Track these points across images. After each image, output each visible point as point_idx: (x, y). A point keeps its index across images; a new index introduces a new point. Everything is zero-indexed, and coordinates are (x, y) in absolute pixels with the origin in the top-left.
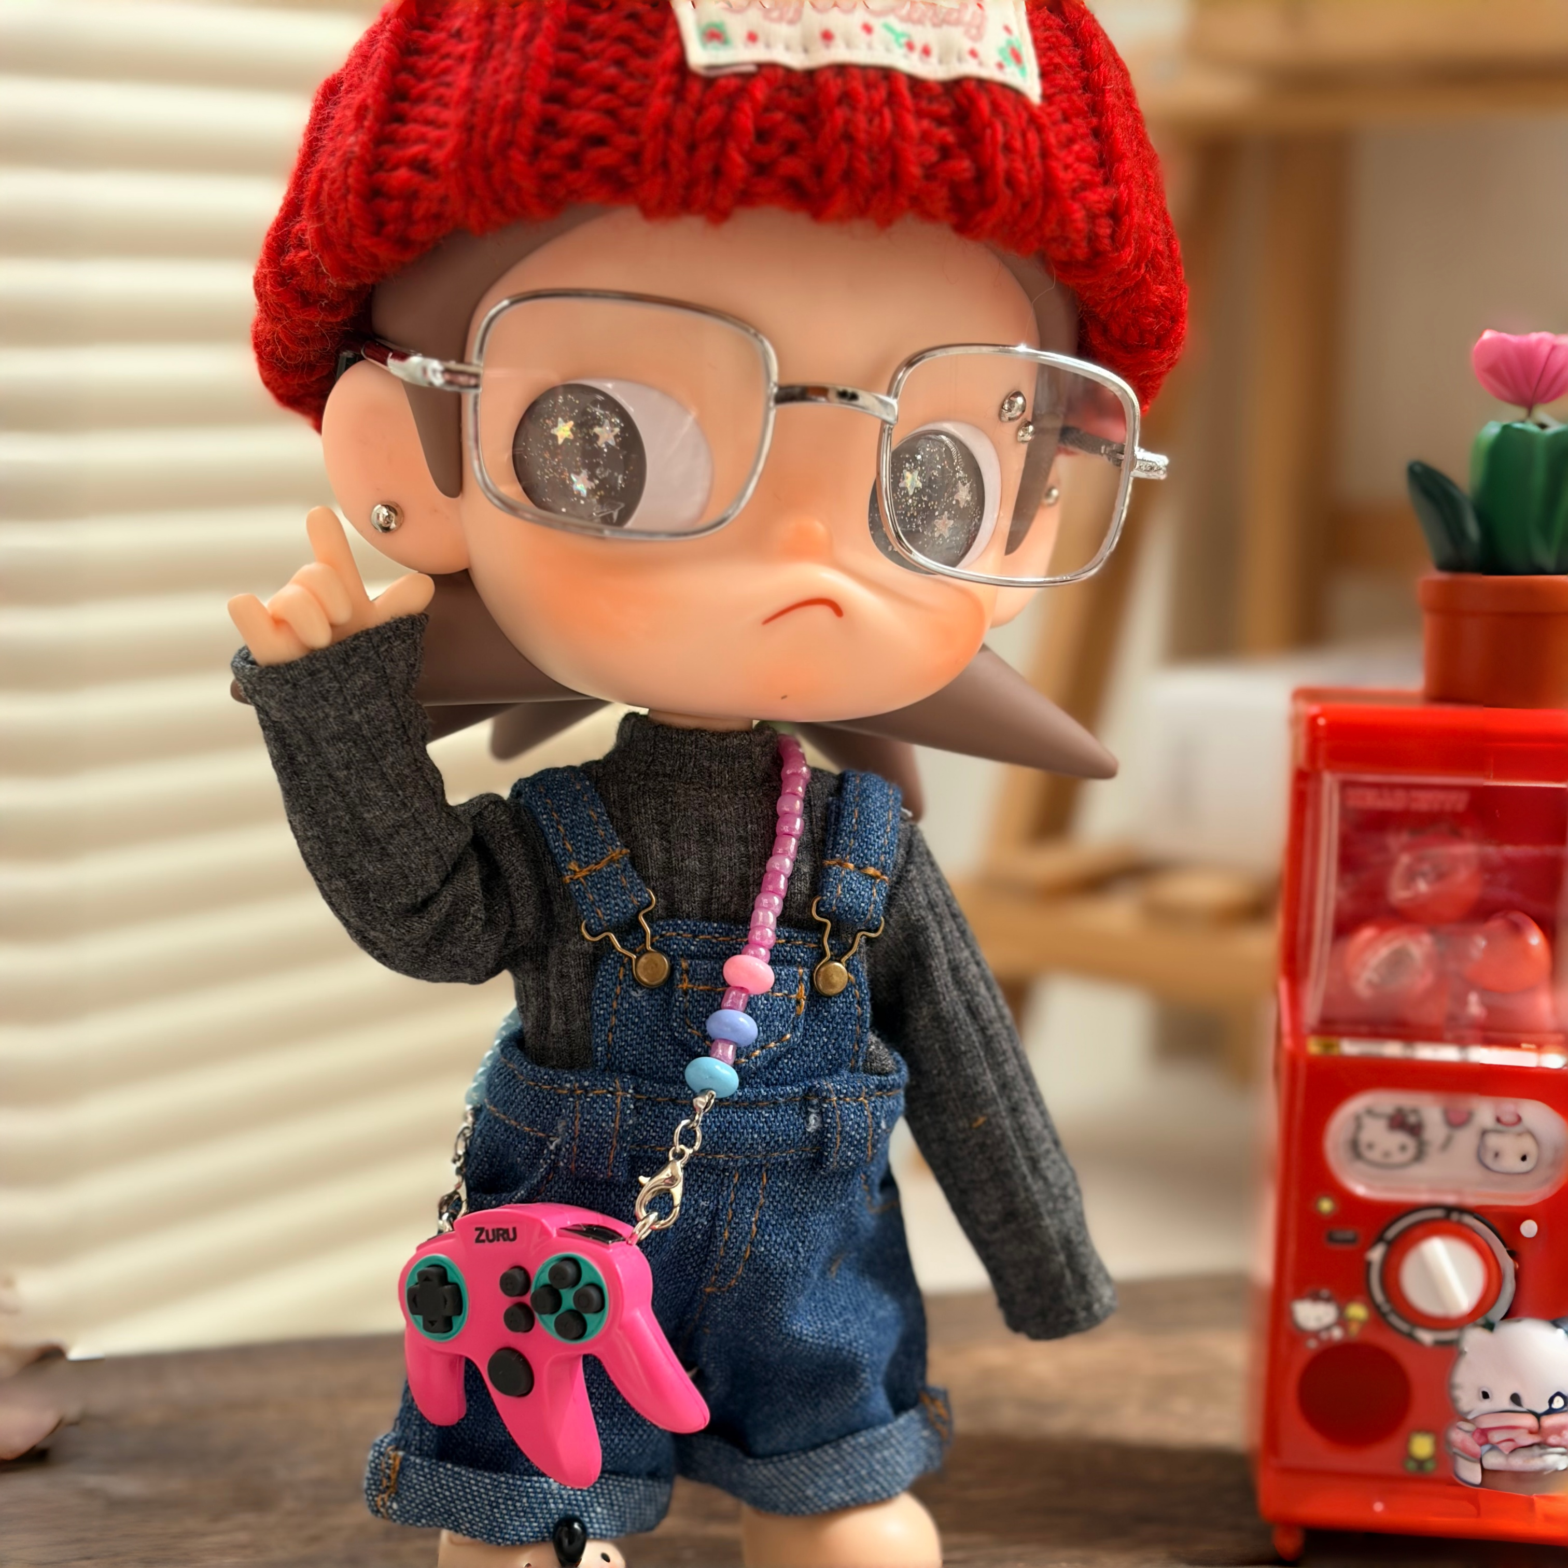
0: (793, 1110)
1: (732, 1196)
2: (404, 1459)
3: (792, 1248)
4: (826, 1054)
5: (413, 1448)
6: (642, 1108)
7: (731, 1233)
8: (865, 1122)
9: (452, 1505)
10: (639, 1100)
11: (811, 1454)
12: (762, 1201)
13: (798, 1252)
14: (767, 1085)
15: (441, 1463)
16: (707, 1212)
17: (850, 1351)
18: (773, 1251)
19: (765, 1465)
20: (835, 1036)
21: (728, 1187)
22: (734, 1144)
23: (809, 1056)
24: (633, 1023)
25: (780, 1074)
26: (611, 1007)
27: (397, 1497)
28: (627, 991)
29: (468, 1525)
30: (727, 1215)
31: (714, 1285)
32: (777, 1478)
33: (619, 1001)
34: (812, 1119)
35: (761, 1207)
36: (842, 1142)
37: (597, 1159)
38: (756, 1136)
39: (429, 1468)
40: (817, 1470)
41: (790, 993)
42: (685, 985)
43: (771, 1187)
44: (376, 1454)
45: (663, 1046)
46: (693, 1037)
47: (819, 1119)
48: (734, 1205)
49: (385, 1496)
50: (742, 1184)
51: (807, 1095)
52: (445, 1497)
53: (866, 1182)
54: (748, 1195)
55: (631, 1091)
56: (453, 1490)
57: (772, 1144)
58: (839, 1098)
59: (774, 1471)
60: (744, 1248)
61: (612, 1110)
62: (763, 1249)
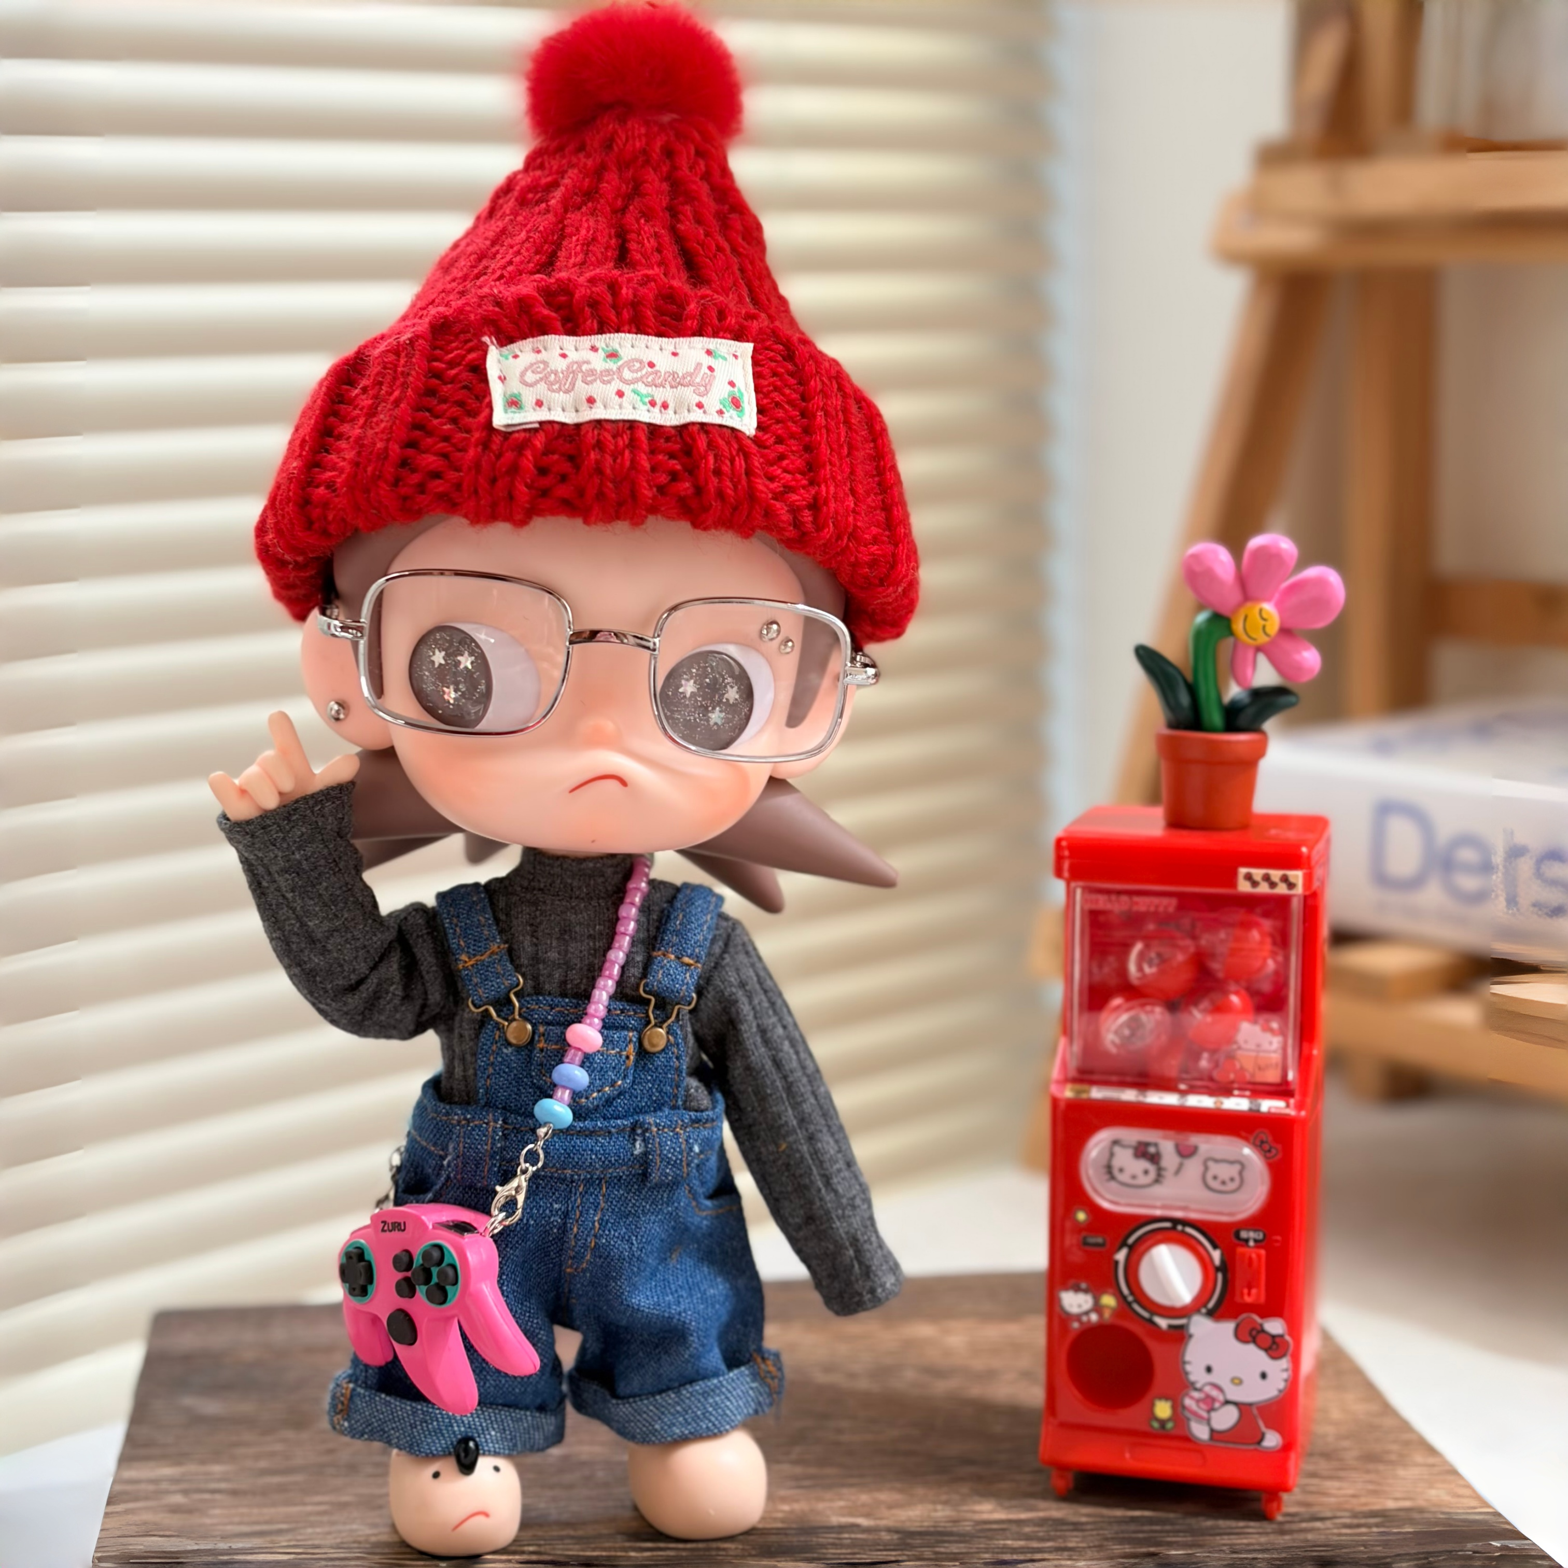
0: (623, 1137)
1: (579, 1201)
2: (354, 1390)
3: (628, 1241)
4: (650, 1096)
5: (360, 1382)
6: (509, 1134)
7: (579, 1229)
8: (680, 1147)
9: (385, 1426)
10: (507, 1129)
11: (658, 1397)
12: (602, 1205)
13: (632, 1244)
14: (604, 1119)
15: (377, 1393)
16: (560, 1213)
17: (679, 1320)
18: (612, 1243)
19: (624, 1404)
20: (658, 1082)
21: (575, 1194)
22: (577, 1163)
23: (636, 1097)
24: (504, 1072)
25: (614, 1110)
26: (490, 1060)
27: (347, 1417)
28: (500, 1049)
30: (575, 1215)
31: (571, 1267)
32: (633, 1415)
33: (495, 1056)
34: (637, 1145)
35: (602, 1209)
36: (661, 1162)
37: (476, 1172)
38: (594, 1157)
39: (370, 1397)
40: (663, 1409)
41: (621, 1050)
42: (541, 1045)
43: (609, 1195)
44: (335, 1386)
45: (526, 1089)
46: (546, 1083)
47: (643, 1145)
48: (580, 1207)
49: (339, 1417)
50: (586, 1192)
51: (634, 1126)
52: (380, 1419)
53: (690, 1192)
54: (591, 1200)
55: (500, 1122)
56: (385, 1414)
57: (607, 1162)
58: (659, 1129)
59: (630, 1409)
60: (589, 1240)
61: (485, 1136)
62: (604, 1241)
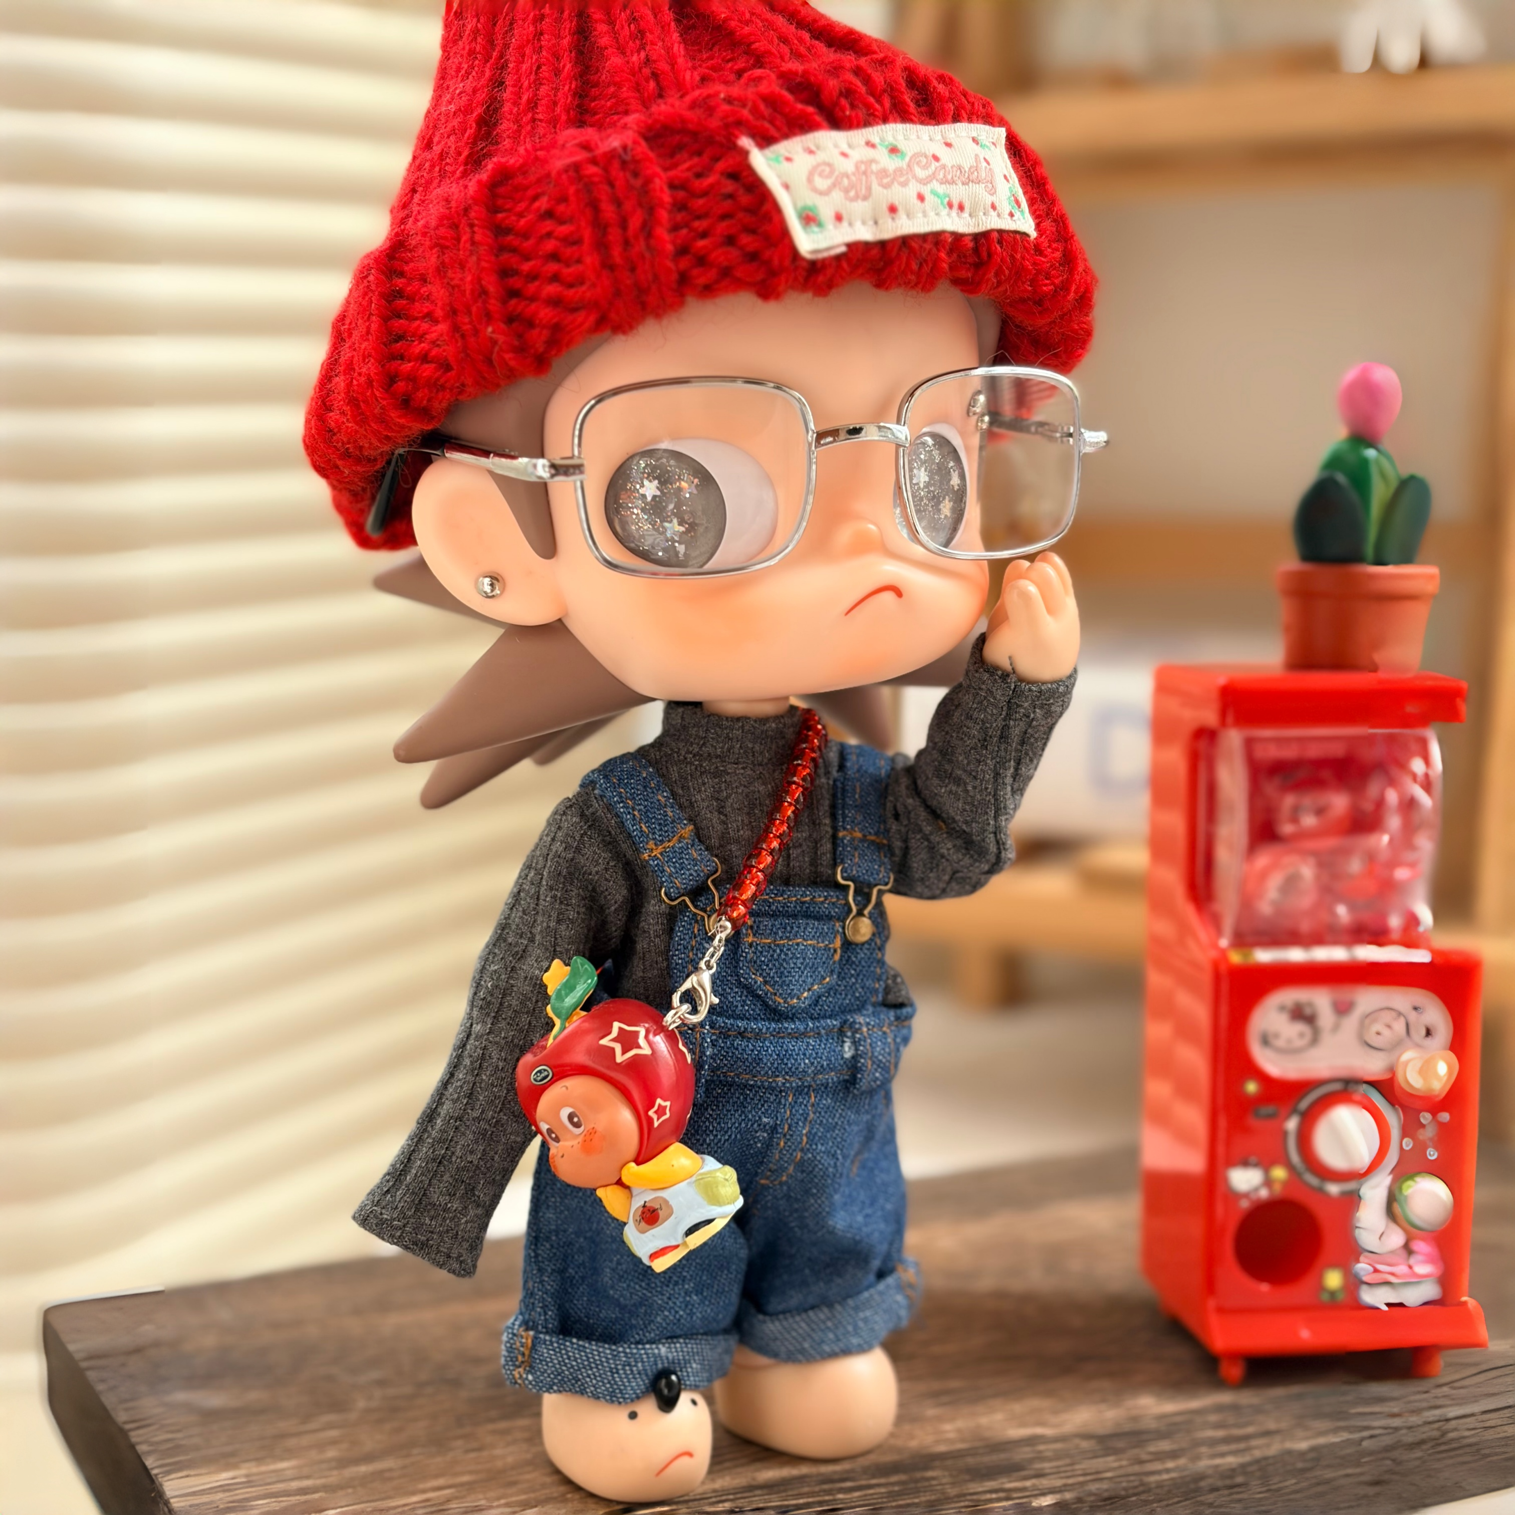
3: (833, 1155)
6: (716, 1040)
7: (786, 1143)
8: (889, 1048)
9: (579, 1373)
10: (714, 1034)
11: (811, 1313)
15: (567, 1339)
18: (818, 1157)
19: (772, 1321)
20: (861, 977)
21: (785, 1105)
26: (688, 956)
28: (701, 944)
29: (592, 1389)
30: (783, 1128)
31: (767, 1178)
33: (694, 952)
36: (872, 1066)
41: (830, 943)
42: (751, 939)
43: (817, 1105)
52: (572, 1367)
55: (707, 1027)
56: (579, 1361)
57: (818, 1067)
60: (794, 1154)
62: (810, 1155)
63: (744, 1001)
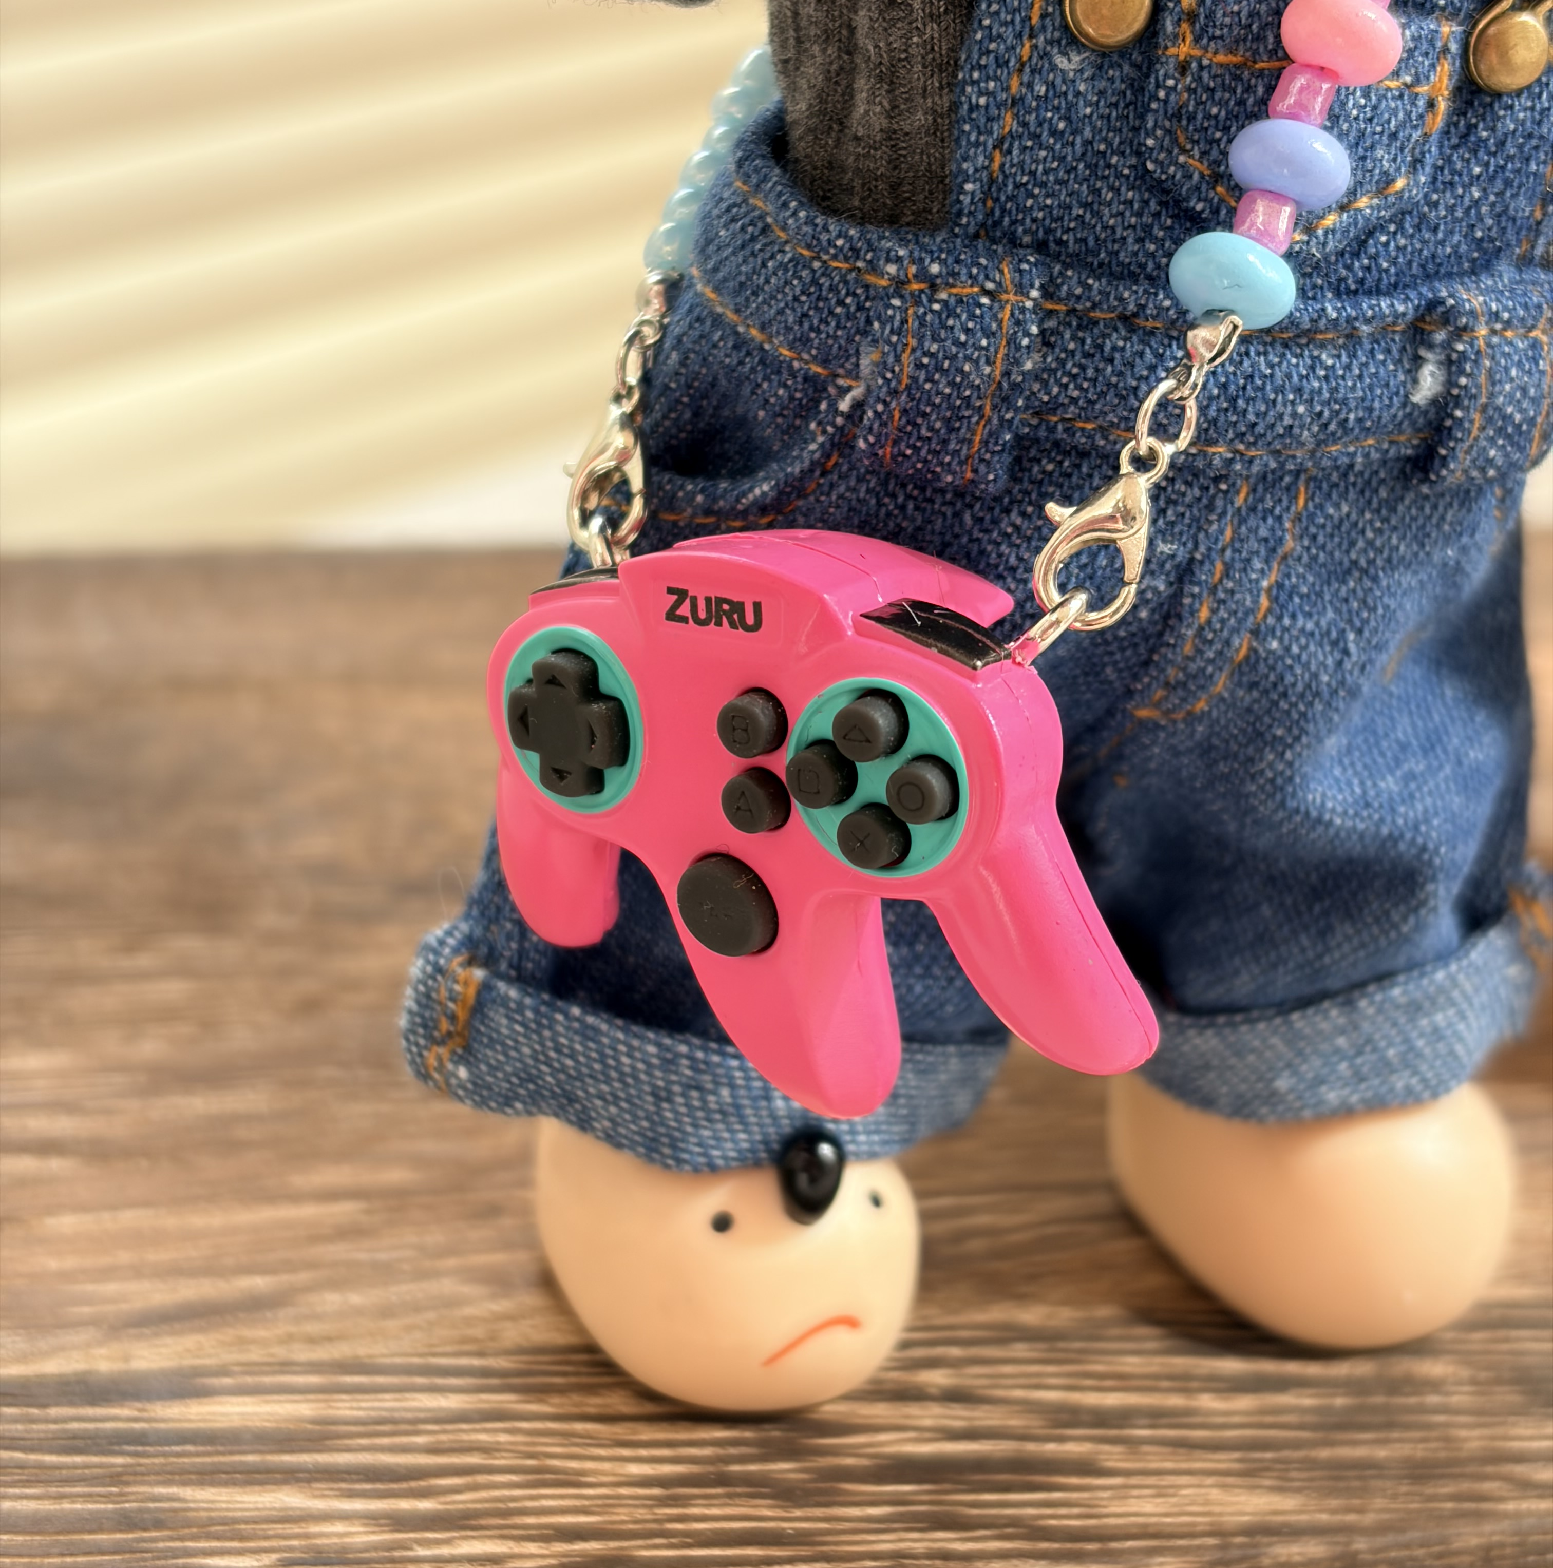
0: (1388, 351)
1: (1228, 533)
2: (486, 987)
3: (1334, 644)
4: (1472, 226)
5: (503, 966)
7: (1214, 611)
8: (1538, 386)
9: (578, 1084)
12: (1289, 543)
13: (1346, 652)
14: (1338, 294)
15: (559, 1003)
18: (1295, 649)
20: (1499, 185)
22: (1251, 427)
23: (1435, 230)
25: (1368, 269)
26: (1007, 89)
27: (467, 1056)
29: (607, 1124)
31: (1157, 705)
33: (1026, 79)
34: (1427, 375)
35: (1285, 558)
36: (1482, 429)
38: (1301, 408)
39: (536, 1011)
41: (1417, 81)
43: (1311, 517)
44: (429, 969)
45: (1117, 191)
47: (1441, 376)
48: (1228, 553)
49: (442, 1051)
50: (1253, 509)
51: (1420, 318)
52: (564, 1069)
54: (1263, 533)
56: (582, 1059)
58: (1494, 332)
60: (1236, 642)
62: (1275, 645)
63: (1148, 229)
